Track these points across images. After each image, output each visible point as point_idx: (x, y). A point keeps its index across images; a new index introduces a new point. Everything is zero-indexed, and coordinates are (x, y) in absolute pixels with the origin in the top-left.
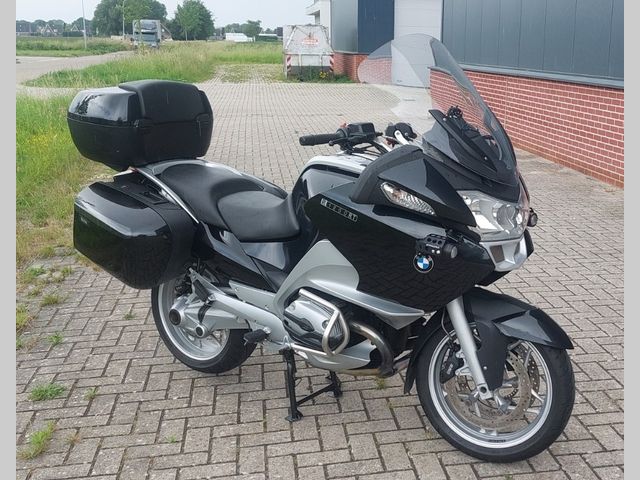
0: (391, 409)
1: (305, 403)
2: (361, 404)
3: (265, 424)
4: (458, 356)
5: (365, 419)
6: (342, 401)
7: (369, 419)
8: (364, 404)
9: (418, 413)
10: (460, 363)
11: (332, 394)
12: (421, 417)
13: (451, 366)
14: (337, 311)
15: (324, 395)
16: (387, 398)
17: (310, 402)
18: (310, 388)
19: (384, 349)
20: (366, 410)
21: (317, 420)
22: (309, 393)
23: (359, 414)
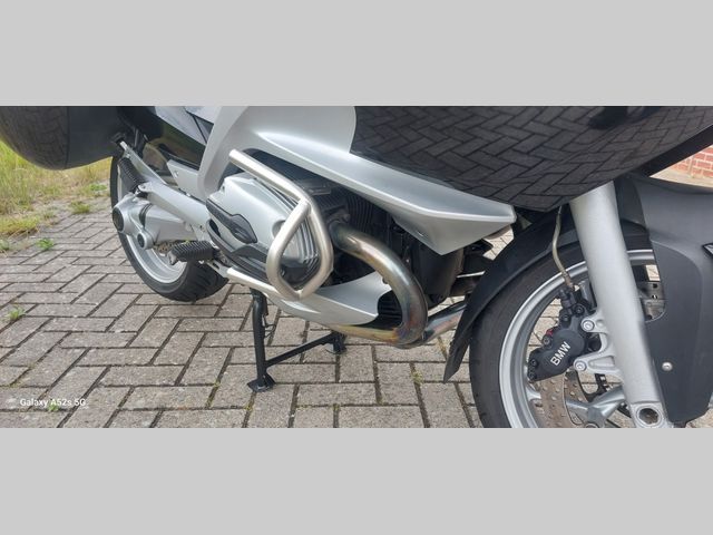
0: (417, 385)
1: (290, 360)
2: (371, 370)
3: (214, 390)
4: (587, 327)
5: (372, 400)
6: (344, 360)
7: (379, 402)
8: (375, 369)
9: (462, 398)
10: (591, 344)
11: (330, 347)
12: (465, 407)
13: (566, 347)
14: (304, 201)
15: (320, 348)
16: (412, 363)
17: (297, 358)
18: (304, 335)
19: (407, 294)
20: (376, 382)
21: (295, 393)
22: (299, 342)
23: (363, 389)
